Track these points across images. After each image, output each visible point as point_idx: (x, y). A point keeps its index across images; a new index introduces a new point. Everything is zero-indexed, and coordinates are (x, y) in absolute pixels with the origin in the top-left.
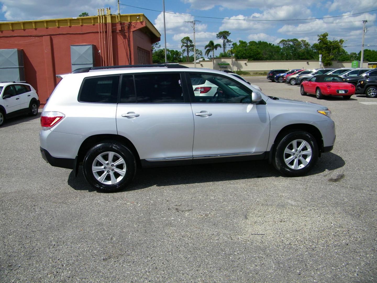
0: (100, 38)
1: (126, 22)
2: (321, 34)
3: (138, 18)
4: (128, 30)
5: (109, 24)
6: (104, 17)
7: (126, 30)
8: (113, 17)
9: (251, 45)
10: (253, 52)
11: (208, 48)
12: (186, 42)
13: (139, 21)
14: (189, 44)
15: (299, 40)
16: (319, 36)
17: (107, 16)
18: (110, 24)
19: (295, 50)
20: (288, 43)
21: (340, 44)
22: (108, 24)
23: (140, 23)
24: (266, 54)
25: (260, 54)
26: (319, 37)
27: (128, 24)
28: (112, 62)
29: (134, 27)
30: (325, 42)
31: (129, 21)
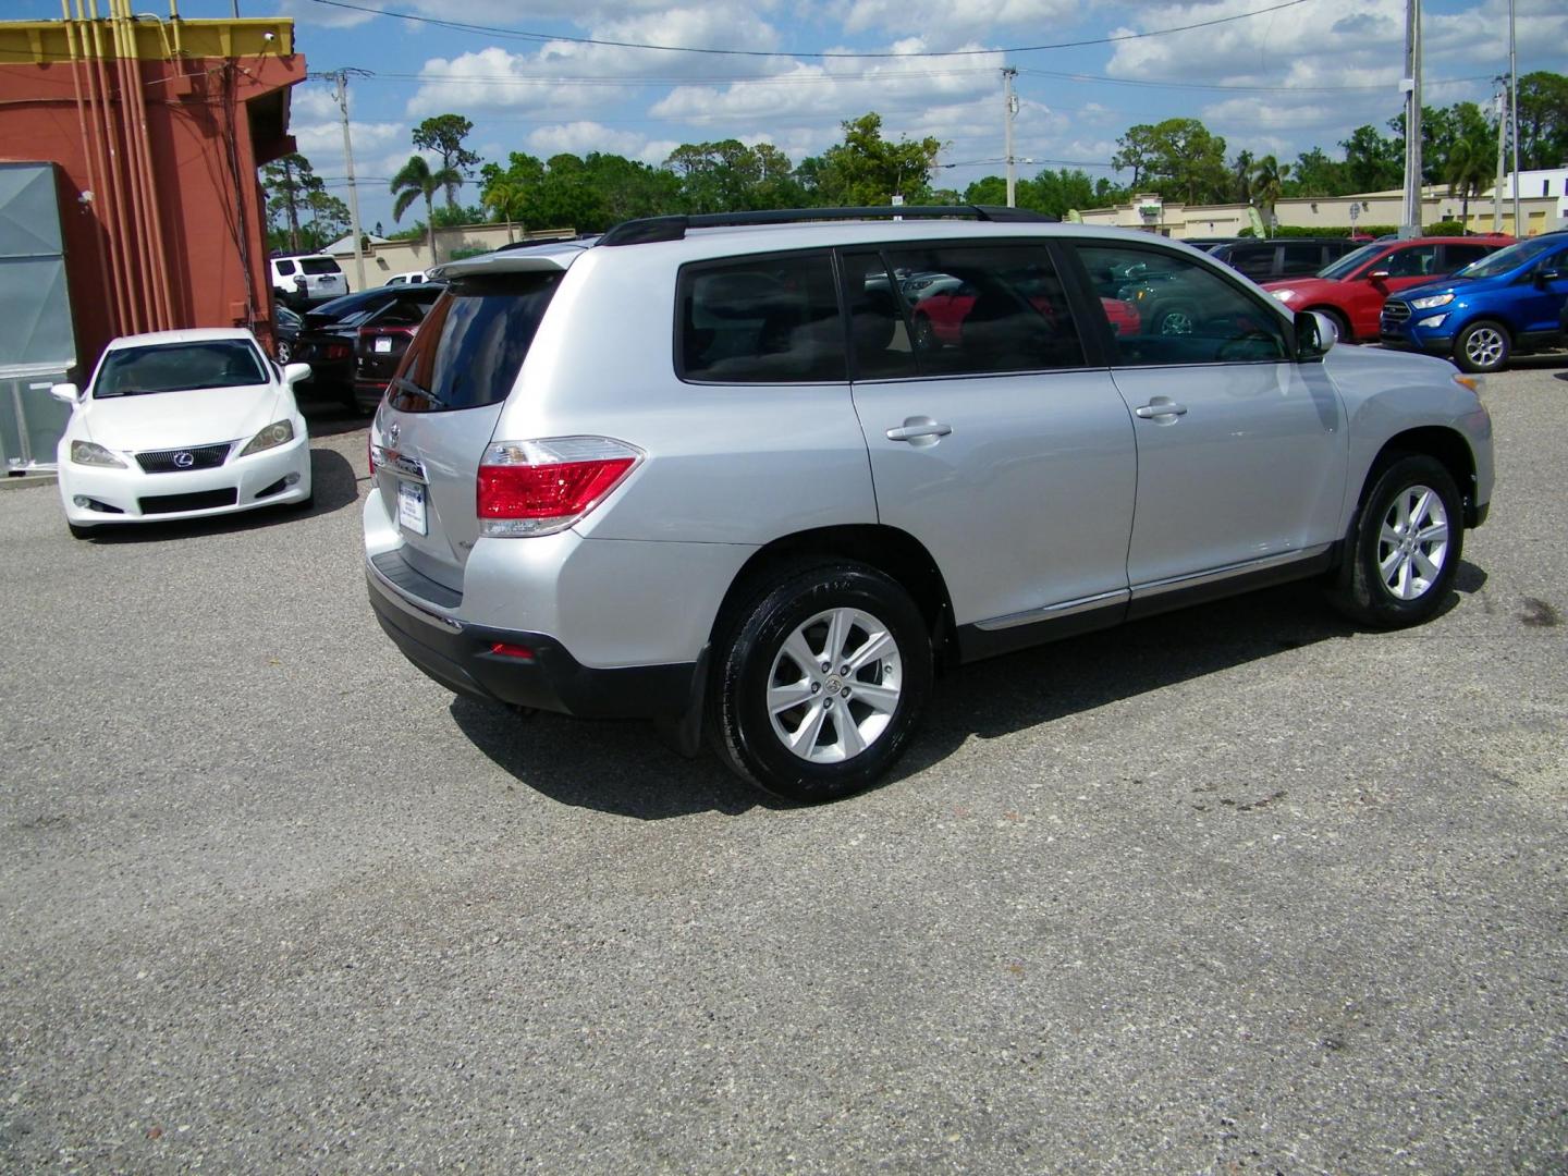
0: (83, 129)
1: (212, 57)
2: (856, 120)
3: (272, 38)
4: (225, 96)
5: (127, 62)
6: (101, 28)
7: (215, 96)
8: (144, 33)
9: (560, 172)
10: (571, 197)
11: (405, 188)
12: (284, 169)
13: (273, 54)
14: (295, 178)
15: (749, 143)
16: (849, 127)
17: (115, 26)
18: (134, 62)
19: (737, 183)
20: (703, 157)
21: (926, 155)
22: (124, 63)
23: (280, 64)
24: (624, 205)
25: (602, 207)
26: (850, 131)
27: (220, 67)
28: (156, 257)
29: (254, 82)
30: (871, 149)
31: (227, 52)
